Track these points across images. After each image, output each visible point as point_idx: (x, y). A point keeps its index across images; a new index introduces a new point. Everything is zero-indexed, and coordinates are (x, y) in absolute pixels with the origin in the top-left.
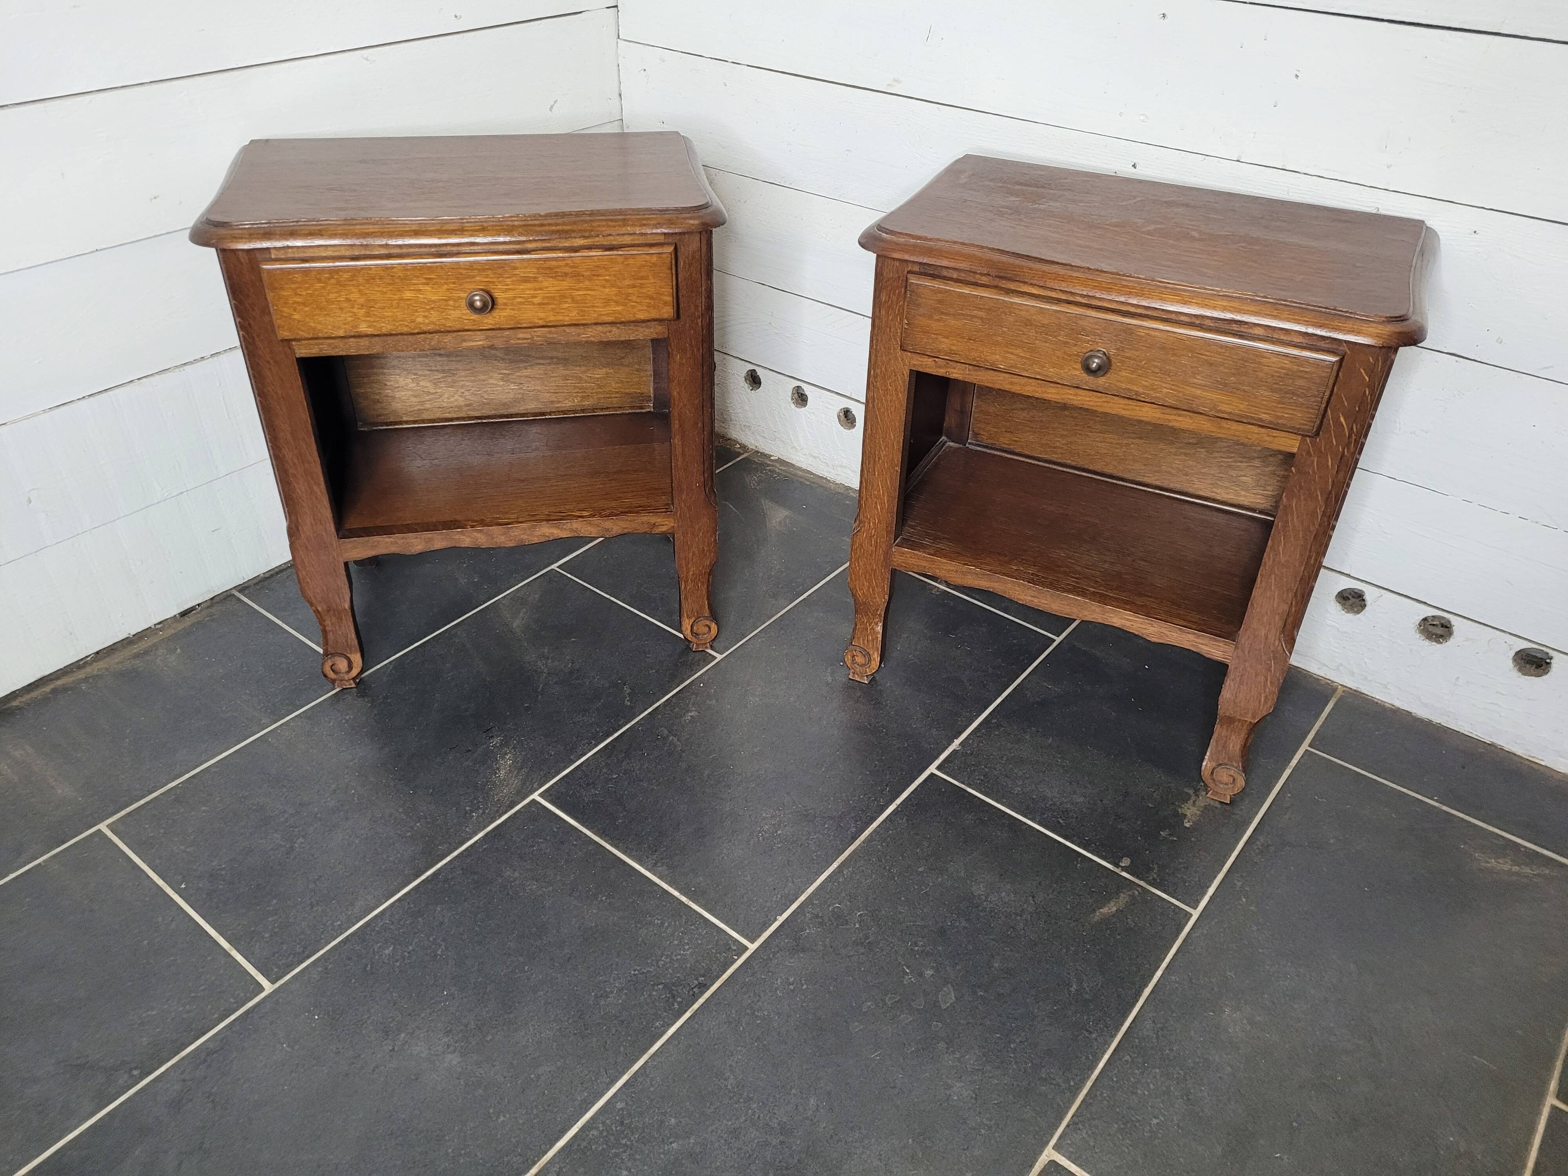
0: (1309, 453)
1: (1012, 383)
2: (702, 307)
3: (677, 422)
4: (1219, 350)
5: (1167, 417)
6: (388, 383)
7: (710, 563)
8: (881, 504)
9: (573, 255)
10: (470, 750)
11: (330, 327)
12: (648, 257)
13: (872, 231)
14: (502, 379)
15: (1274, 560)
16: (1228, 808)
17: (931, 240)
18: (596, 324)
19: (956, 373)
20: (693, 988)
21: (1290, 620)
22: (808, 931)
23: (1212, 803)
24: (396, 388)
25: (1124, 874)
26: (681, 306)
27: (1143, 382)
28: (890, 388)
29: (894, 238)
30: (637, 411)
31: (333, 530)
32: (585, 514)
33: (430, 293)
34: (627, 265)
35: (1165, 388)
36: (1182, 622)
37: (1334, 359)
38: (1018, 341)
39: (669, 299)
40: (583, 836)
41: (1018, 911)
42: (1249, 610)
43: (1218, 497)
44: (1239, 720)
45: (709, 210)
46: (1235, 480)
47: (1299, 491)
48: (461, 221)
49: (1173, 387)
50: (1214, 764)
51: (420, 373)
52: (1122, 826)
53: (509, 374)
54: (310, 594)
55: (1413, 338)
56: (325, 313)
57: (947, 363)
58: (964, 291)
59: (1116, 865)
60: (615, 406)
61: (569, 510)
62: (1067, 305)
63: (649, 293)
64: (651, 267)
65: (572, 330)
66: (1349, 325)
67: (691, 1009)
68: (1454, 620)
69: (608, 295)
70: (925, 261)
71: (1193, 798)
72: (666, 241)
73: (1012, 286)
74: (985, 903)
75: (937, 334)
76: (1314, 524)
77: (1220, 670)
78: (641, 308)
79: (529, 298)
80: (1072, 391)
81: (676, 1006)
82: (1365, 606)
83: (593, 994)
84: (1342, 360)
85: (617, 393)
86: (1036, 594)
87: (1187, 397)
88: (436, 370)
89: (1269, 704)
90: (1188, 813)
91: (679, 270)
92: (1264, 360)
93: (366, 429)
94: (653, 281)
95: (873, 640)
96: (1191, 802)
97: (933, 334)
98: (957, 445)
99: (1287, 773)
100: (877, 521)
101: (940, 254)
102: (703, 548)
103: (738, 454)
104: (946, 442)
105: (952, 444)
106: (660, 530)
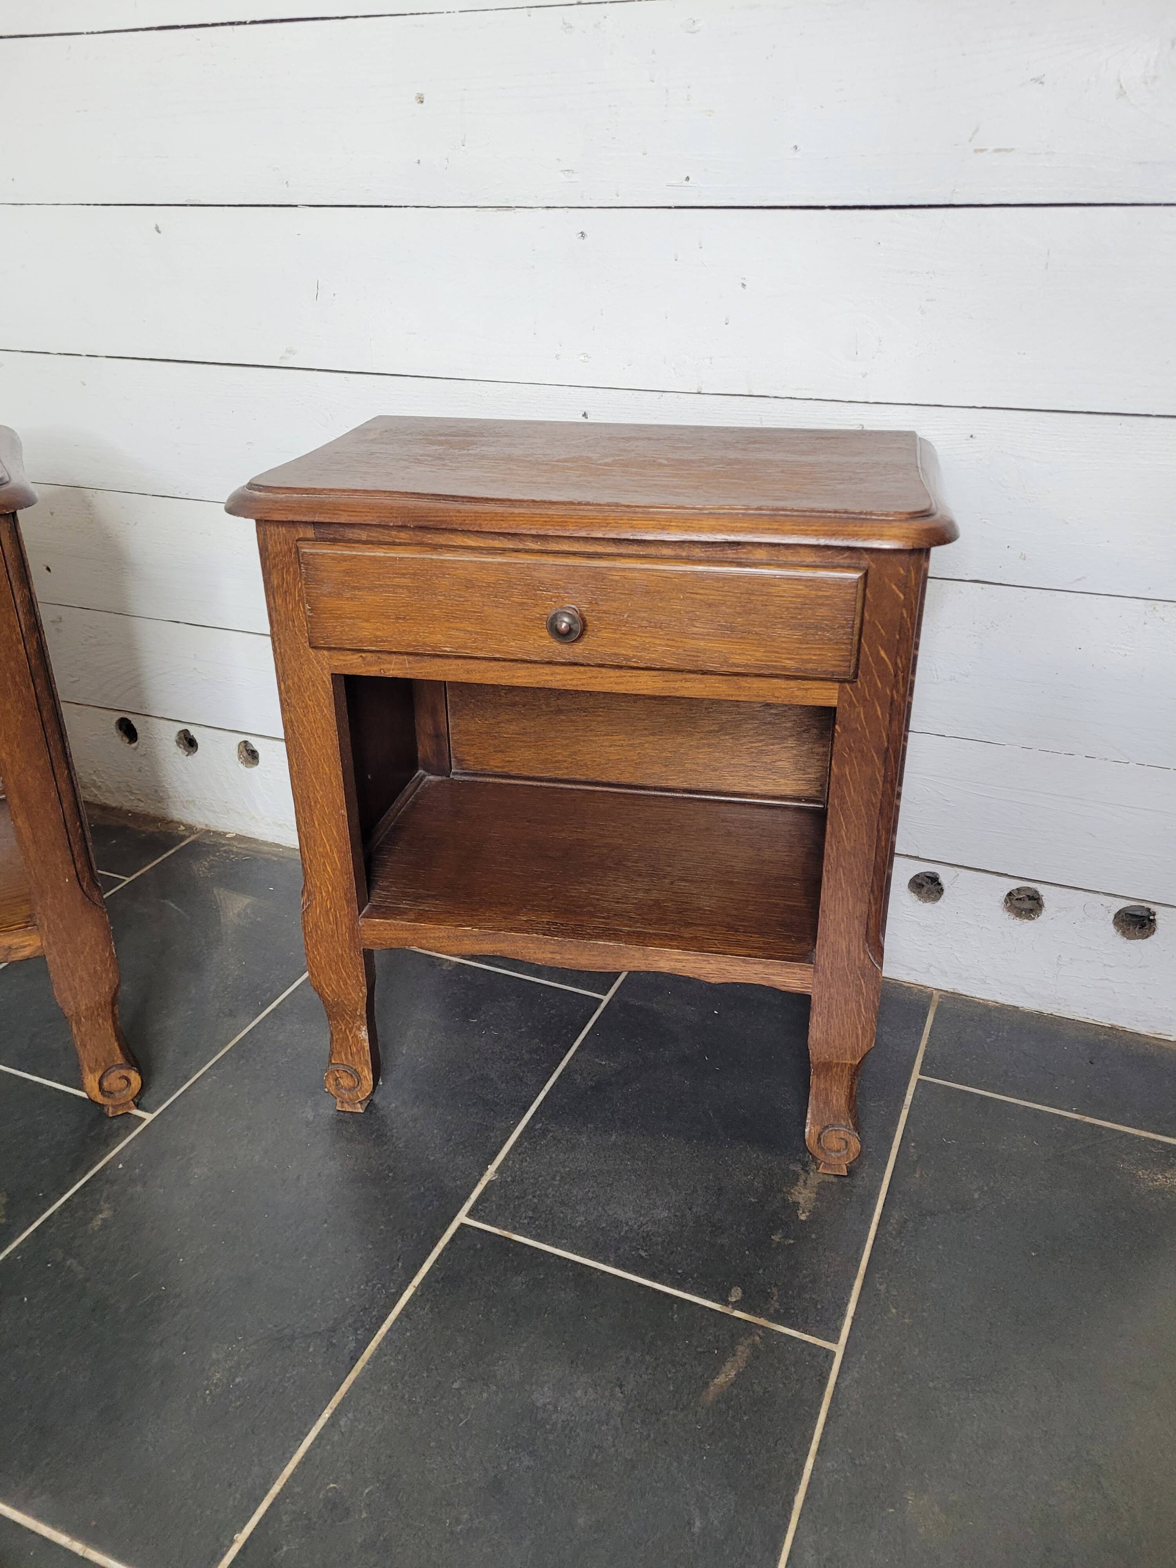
0: (851, 704)
1: (468, 672)
4: (716, 584)
5: (672, 685)
7: (111, 987)
8: (331, 864)
13: (241, 491)
15: (837, 849)
16: (847, 1181)
17: (320, 493)
19: (394, 668)
21: (872, 922)
22: (285, 1549)
23: (826, 1178)
25: (738, 1314)
27: (631, 642)
28: (310, 703)
35: (660, 645)
36: (745, 951)
37: (857, 576)
38: (460, 610)
41: (602, 1416)
42: (821, 918)
43: (756, 791)
44: (838, 1064)
46: (770, 767)
47: (850, 755)
49: (669, 643)
50: (818, 1128)
52: (724, 1240)
55: (944, 535)
57: (379, 658)
58: (379, 553)
59: (724, 1302)
62: (515, 554)
66: (866, 529)
68: (1041, 888)
70: (316, 521)
71: (803, 1177)
73: (441, 539)
74: (554, 1417)
75: (353, 618)
76: (875, 794)
77: (803, 1002)
80: (547, 669)
82: (943, 890)
84: (866, 575)
86: (557, 949)
87: (689, 653)
89: (868, 1038)
90: (802, 1201)
92: (772, 591)
95: (358, 1051)
96: (801, 1183)
97: (348, 618)
98: (439, 778)
99: (905, 1113)
100: (330, 889)
101: (336, 508)
102: (95, 968)
103: (183, 838)
104: (424, 776)
105: (431, 777)
106: (21, 954)
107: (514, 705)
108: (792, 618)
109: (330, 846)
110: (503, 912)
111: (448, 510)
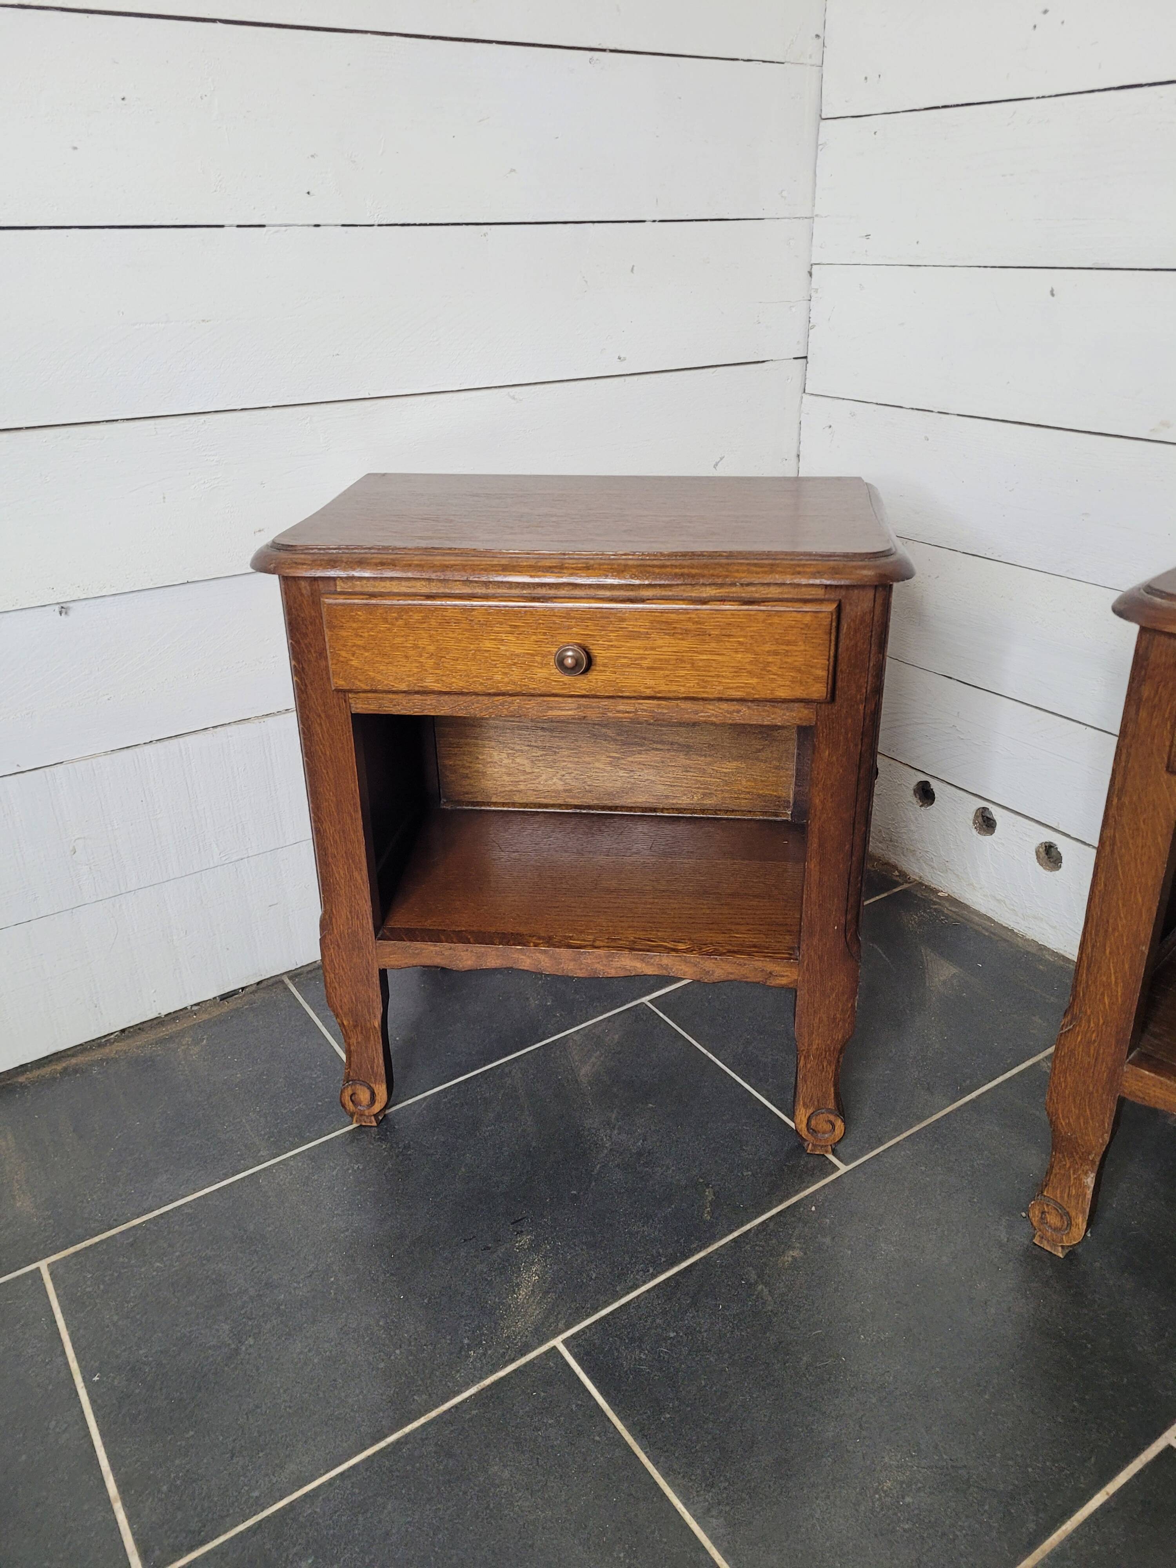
3: (816, 840)
6: (480, 756)
7: (843, 1037)
9: (699, 607)
10: (488, 1248)
11: (391, 678)
12: (799, 615)
14: (610, 763)
18: (720, 699)
24: (488, 763)
26: (839, 684)
30: (770, 818)
31: (371, 928)
32: (681, 946)
33: (514, 646)
34: (770, 624)
39: (822, 673)
45: (891, 559)
48: (562, 557)
51: (518, 747)
53: (619, 758)
54: (337, 1004)
56: (387, 661)
60: (743, 809)
63: (796, 663)
64: (802, 629)
65: (688, 705)
69: (739, 662)
72: (829, 595)
78: (782, 683)
79: (636, 659)
85: (749, 793)
88: (536, 746)
91: (842, 636)
93: (449, 807)
94: (802, 648)
95: (1078, 1196)
100: (1101, 1021)
102: (836, 1015)
103: (897, 884)
106: (778, 982)
109: (1116, 978)
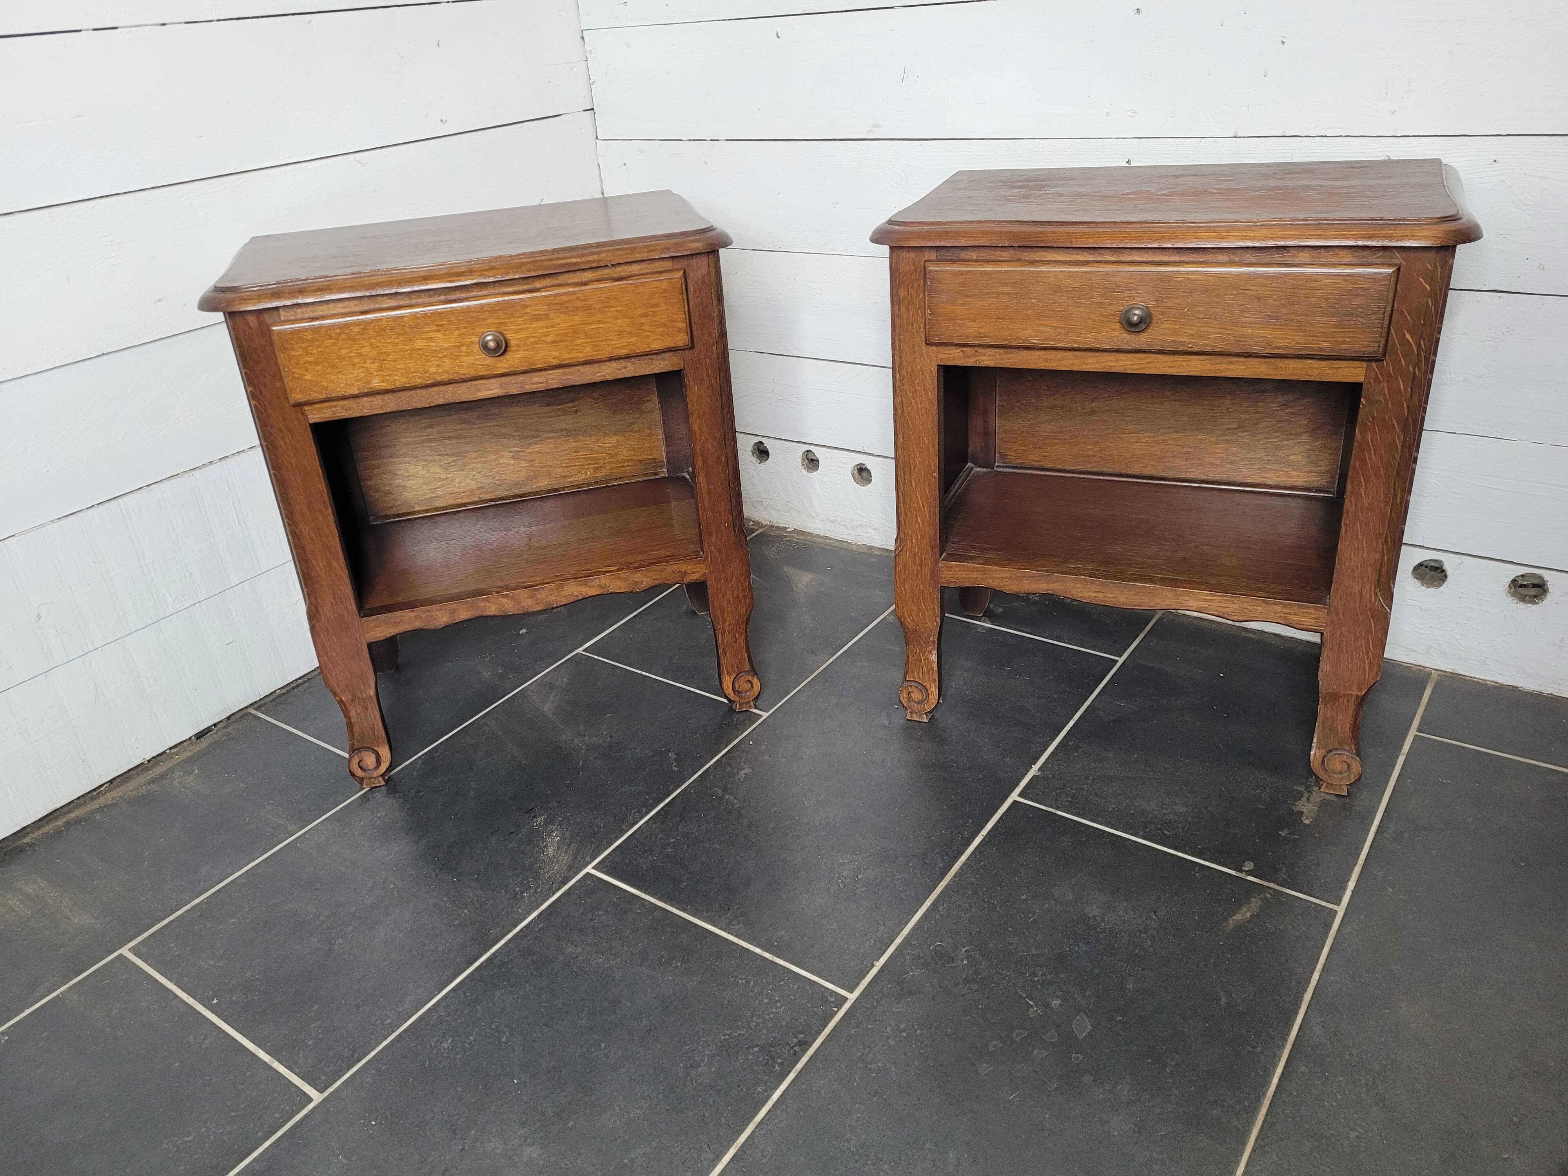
0: (1377, 380)
1: (1046, 360)
2: (716, 334)
3: (700, 458)
4: (1265, 282)
5: (1218, 367)
6: (398, 473)
7: (747, 610)
8: (921, 516)
9: (583, 288)
10: (513, 833)
11: (342, 386)
12: (658, 283)
13: (883, 226)
14: (513, 457)
15: (1356, 505)
16: (1347, 800)
17: (946, 223)
18: (611, 359)
19: (987, 359)
20: (793, 1047)
21: (1384, 570)
22: (911, 973)
23: (1328, 797)
24: (406, 477)
25: (1250, 878)
26: (695, 334)
27: (1188, 331)
28: (919, 388)
29: (907, 228)
30: (652, 478)
31: (354, 607)
32: (613, 568)
33: (442, 341)
34: (638, 293)
35: (1213, 333)
36: (1264, 595)
37: (1390, 271)
38: (1049, 310)
39: (682, 325)
40: (647, 903)
41: (1142, 928)
42: (1337, 566)
43: (1269, 482)
44: (1344, 695)
45: (714, 233)
46: (1284, 460)
47: (1372, 423)
49: (1221, 331)
50: (1323, 751)
51: (430, 458)
52: (1236, 831)
53: (519, 452)
54: (333, 683)
55: (1470, 235)
56: (337, 370)
57: (976, 351)
58: (987, 269)
59: (1240, 870)
61: (596, 567)
62: (1096, 265)
63: (662, 321)
64: (661, 293)
65: (587, 368)
66: (1399, 232)
67: (794, 1070)
68: (1546, 575)
69: (620, 326)
70: (942, 244)
71: (1306, 795)
72: (675, 267)
73: (1038, 255)
74: (1103, 924)
75: (963, 319)
76: (1394, 458)
78: (654, 338)
79: (541, 337)
80: (1113, 356)
81: (777, 1068)
82: (1446, 576)
83: (681, 1065)
84: (1399, 269)
85: (630, 460)
86: (1100, 589)
87: (1237, 339)
88: (446, 455)
89: (1375, 672)
90: (1305, 811)
91: (690, 296)
92: (1315, 284)
93: (379, 523)
94: (665, 308)
95: (928, 671)
96: (1304, 798)
97: (960, 320)
98: (985, 470)
99: (1401, 759)
100: (919, 536)
101: (957, 234)
102: (738, 594)
103: (753, 531)
104: (973, 468)
105: (979, 469)
106: (692, 578)
107: (1054, 407)
108: (1330, 307)
109: (923, 502)
110: (1055, 561)
111: (1045, 233)
